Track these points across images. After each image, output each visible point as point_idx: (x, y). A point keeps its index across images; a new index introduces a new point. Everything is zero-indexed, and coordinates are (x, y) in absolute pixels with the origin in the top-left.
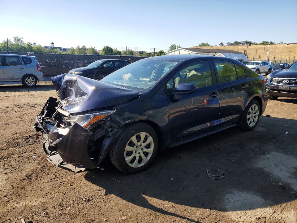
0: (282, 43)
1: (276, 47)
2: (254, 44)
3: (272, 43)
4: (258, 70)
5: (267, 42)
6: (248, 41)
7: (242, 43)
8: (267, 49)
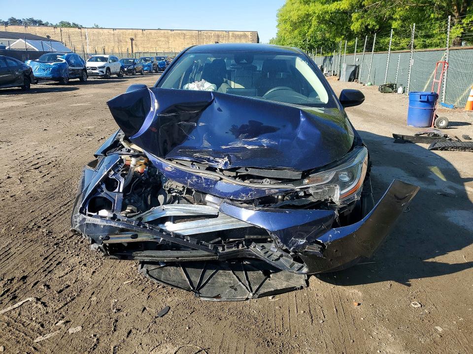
0: (97, 27)
1: (99, 33)
2: (46, 25)
3: (75, 26)
4: (108, 69)
5: (69, 24)
6: (35, 19)
7: (25, 22)
8: (85, 36)
